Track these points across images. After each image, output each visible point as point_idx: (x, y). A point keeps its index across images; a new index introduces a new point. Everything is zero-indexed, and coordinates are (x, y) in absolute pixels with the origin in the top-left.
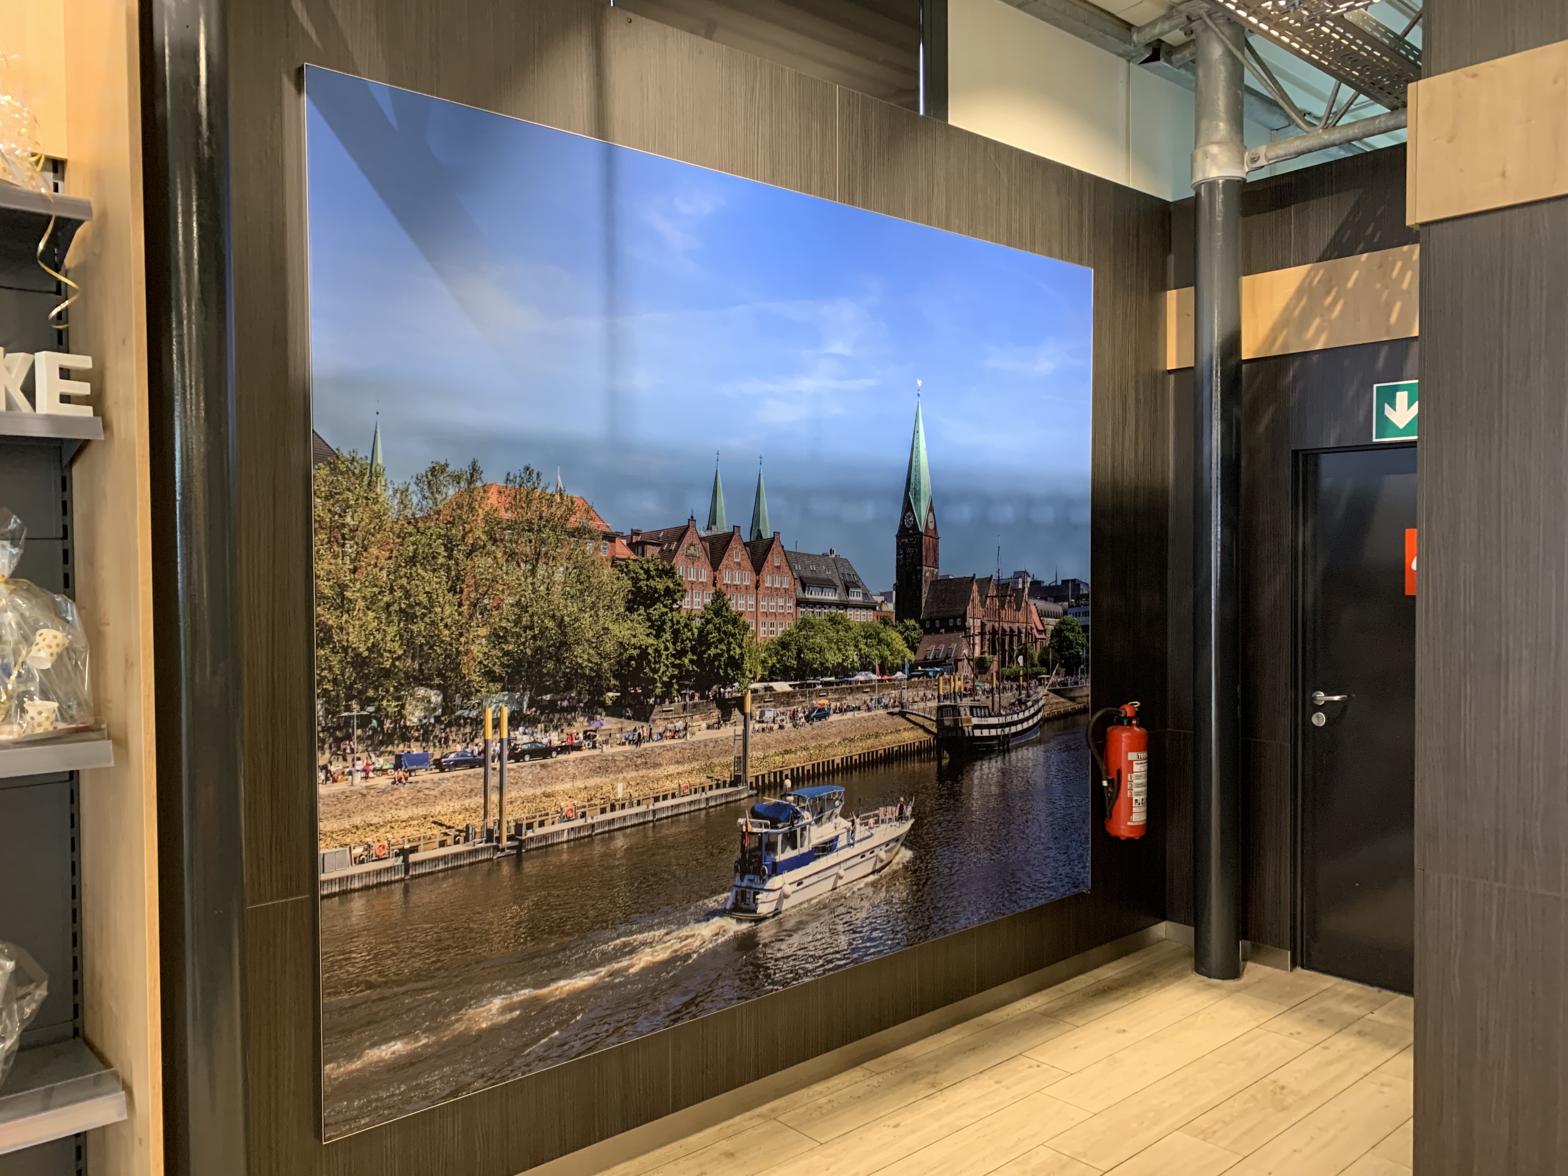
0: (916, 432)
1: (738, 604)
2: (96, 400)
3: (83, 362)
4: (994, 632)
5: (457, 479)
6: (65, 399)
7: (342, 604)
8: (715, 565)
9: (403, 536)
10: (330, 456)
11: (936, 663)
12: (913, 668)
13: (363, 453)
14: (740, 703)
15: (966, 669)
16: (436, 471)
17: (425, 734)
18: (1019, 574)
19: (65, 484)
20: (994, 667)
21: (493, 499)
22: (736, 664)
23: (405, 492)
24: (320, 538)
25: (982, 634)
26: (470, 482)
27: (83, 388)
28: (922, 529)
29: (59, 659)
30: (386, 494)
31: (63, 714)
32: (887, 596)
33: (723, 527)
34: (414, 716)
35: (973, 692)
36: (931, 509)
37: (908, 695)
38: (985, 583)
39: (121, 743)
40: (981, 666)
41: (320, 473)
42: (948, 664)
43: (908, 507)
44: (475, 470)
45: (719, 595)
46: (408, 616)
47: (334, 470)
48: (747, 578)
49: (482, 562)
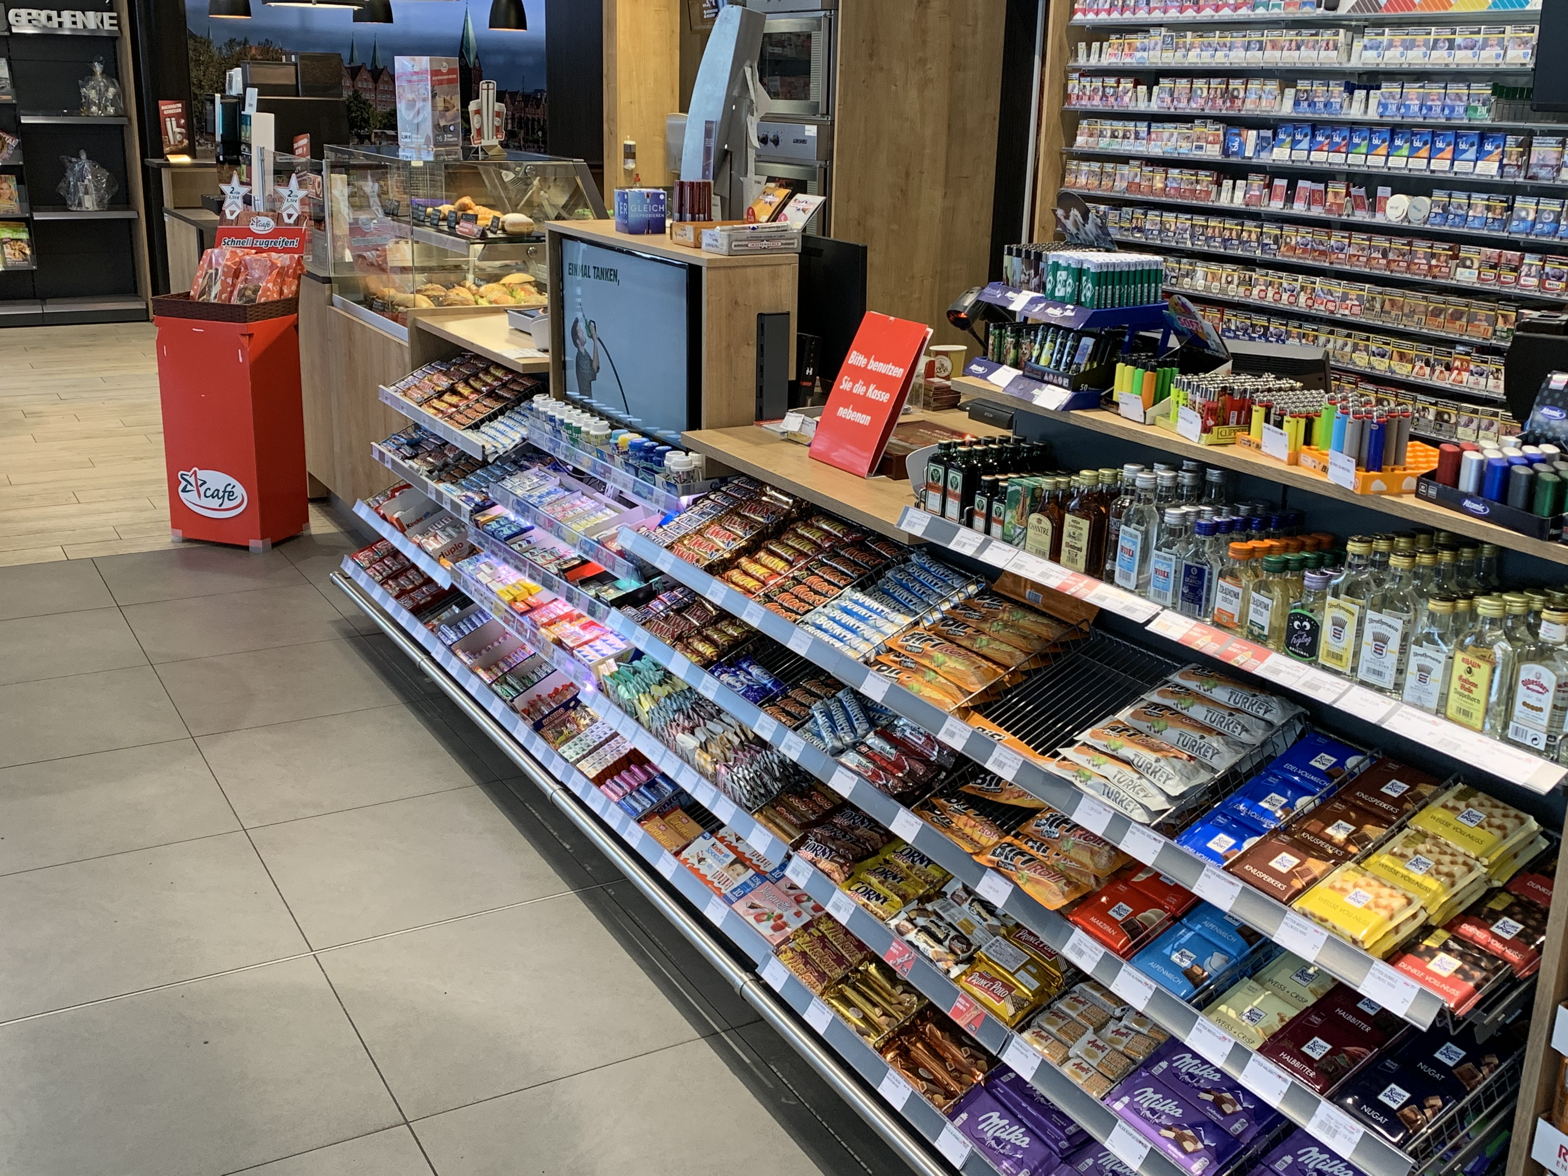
0: (466, 21)
1: (366, 96)
2: (119, 25)
3: (115, 14)
4: (520, 118)
5: (239, 44)
6: (111, 25)
7: (201, 87)
8: (353, 78)
9: (221, 64)
10: (193, 37)
13: (205, 35)
14: (369, 137)
16: (232, 41)
18: (537, 91)
19: (115, 47)
20: (522, 135)
21: (253, 51)
22: (367, 121)
23: (220, 48)
24: (192, 65)
26: (245, 45)
27: (115, 22)
28: (471, 66)
29: (114, 96)
30: (214, 50)
31: (116, 110)
33: (357, 63)
36: (477, 57)
39: (130, 119)
41: (191, 42)
44: (246, 42)
45: (356, 92)
47: (196, 41)
48: (371, 86)
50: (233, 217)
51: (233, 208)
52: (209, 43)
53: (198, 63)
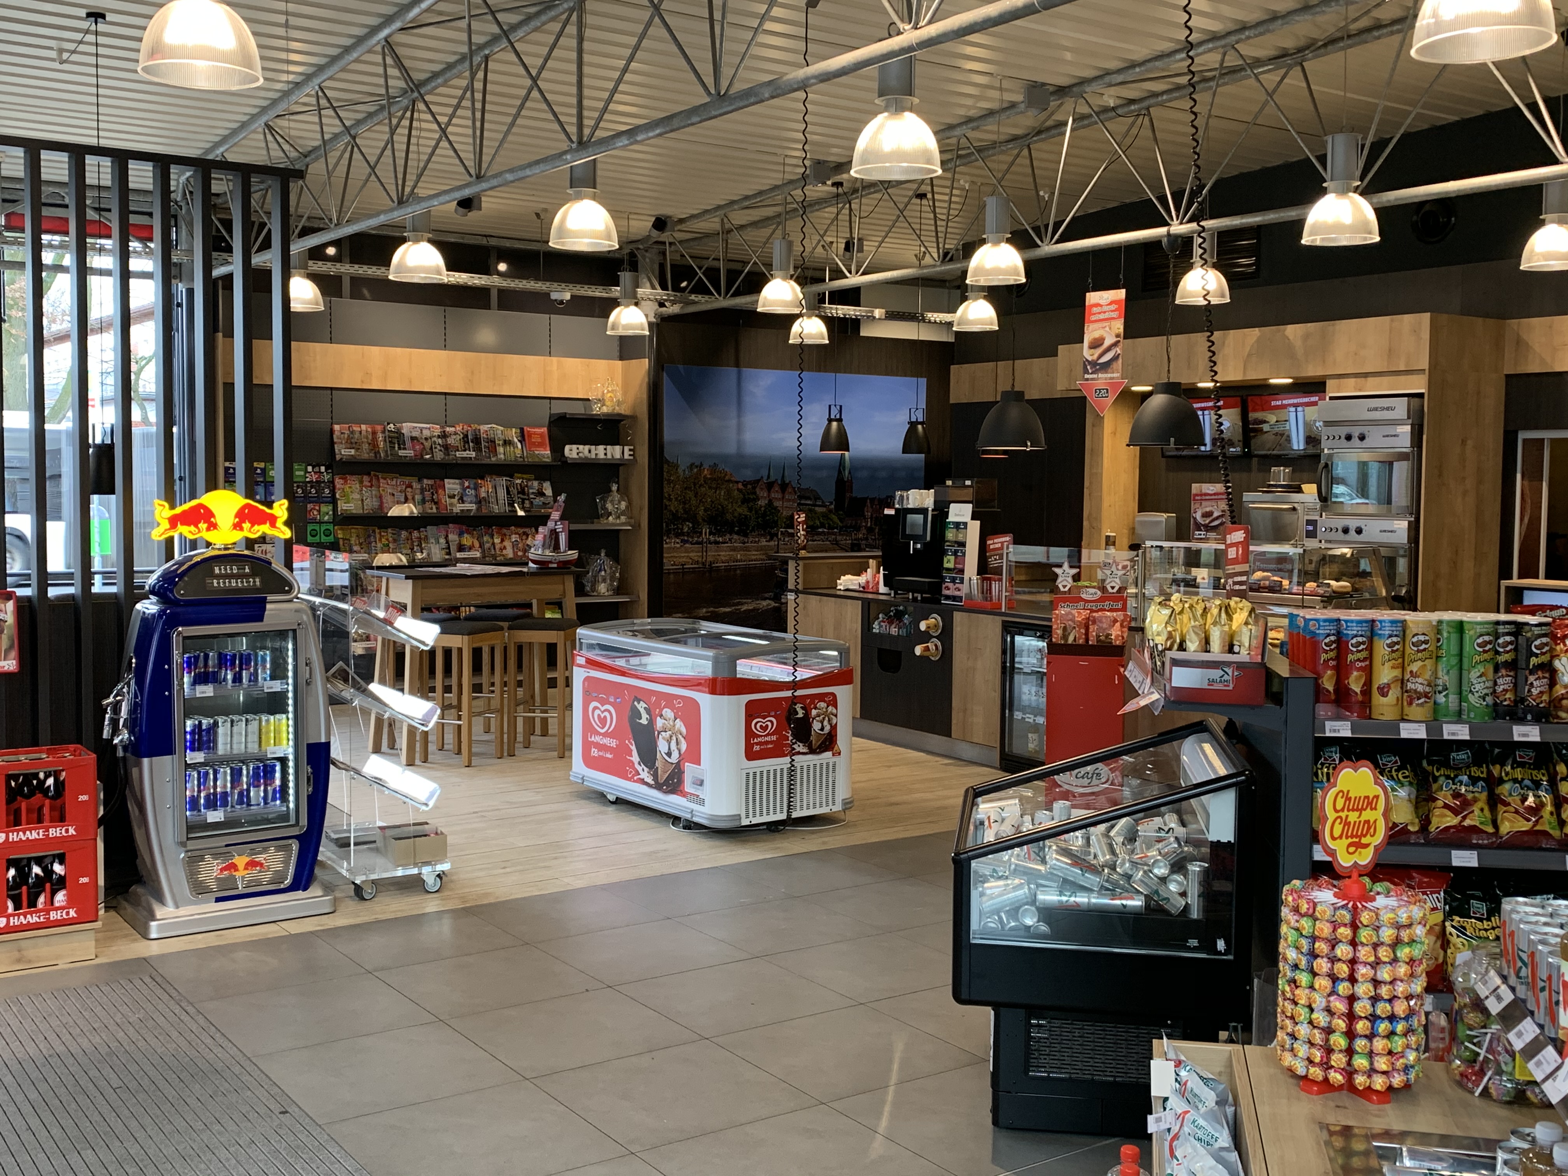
1: (777, 504)
3: (632, 448)
5: (697, 467)
6: (630, 455)
7: (670, 500)
8: (769, 491)
9: (684, 482)
10: (668, 462)
11: (851, 527)
12: (841, 528)
14: (777, 535)
15: (864, 531)
16: (692, 464)
17: (688, 535)
21: (706, 472)
22: (776, 523)
23: (685, 470)
25: (871, 518)
26: (700, 467)
27: (632, 453)
28: (846, 480)
30: (680, 471)
32: (831, 503)
33: (772, 479)
34: (686, 530)
35: (867, 539)
36: (850, 475)
37: (839, 538)
38: (872, 500)
40: (870, 530)
41: (666, 466)
42: (858, 529)
43: (840, 472)
44: (701, 465)
45: (770, 501)
46: (684, 503)
47: (668, 465)
48: (780, 496)
49: (703, 489)
50: (1067, 589)
51: (1065, 583)
52: (676, 466)
53: (669, 482)
